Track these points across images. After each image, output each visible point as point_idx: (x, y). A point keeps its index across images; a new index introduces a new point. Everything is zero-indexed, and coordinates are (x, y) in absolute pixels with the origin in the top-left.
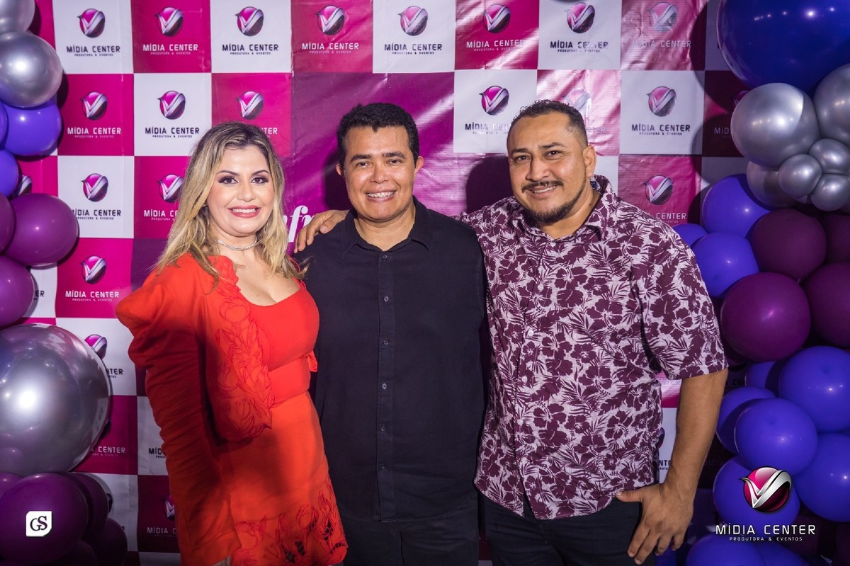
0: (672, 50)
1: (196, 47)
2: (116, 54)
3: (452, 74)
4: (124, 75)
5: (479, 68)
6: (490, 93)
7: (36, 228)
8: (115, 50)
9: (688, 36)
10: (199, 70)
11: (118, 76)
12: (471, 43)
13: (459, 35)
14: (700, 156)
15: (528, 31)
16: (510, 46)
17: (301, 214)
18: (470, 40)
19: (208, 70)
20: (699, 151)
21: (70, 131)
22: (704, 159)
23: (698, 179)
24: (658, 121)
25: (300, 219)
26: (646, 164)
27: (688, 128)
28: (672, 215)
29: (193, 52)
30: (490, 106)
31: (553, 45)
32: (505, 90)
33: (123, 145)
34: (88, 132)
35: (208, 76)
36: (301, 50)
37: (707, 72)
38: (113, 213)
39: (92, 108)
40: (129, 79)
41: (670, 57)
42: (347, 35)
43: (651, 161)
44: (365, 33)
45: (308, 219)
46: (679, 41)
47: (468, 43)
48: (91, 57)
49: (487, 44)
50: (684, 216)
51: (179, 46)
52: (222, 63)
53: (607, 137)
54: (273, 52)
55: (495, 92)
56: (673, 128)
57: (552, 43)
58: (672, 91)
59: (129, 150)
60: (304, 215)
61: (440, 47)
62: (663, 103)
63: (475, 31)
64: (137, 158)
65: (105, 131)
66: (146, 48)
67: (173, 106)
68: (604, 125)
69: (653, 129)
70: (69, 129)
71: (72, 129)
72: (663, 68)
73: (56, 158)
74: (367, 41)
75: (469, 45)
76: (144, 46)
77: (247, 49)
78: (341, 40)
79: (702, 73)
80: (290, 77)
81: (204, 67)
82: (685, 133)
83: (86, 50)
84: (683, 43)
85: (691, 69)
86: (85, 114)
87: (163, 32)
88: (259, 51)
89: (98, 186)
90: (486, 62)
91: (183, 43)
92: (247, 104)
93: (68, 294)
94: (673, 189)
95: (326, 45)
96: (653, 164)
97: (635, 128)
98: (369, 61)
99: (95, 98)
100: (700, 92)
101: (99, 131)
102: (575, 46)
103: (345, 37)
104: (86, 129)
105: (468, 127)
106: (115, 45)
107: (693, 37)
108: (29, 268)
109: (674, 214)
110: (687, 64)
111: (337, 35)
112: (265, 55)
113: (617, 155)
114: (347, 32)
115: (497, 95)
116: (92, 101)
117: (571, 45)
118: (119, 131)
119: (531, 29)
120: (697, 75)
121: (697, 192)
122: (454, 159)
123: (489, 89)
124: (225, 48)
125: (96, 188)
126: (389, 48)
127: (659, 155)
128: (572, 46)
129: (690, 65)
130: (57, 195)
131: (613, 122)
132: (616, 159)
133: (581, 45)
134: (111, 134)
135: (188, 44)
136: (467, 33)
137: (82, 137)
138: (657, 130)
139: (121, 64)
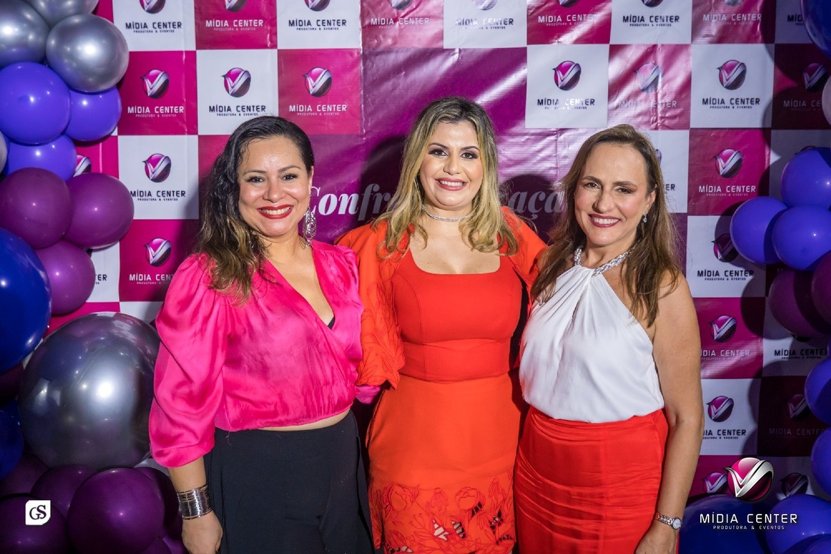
0: (743, 24)
1: (261, 22)
2: (177, 30)
3: (525, 49)
4: (186, 52)
5: (551, 43)
6: (563, 68)
7: (95, 209)
8: (177, 26)
9: (758, 9)
10: (265, 47)
11: (181, 53)
12: (543, 17)
13: (531, 9)
14: (769, 129)
15: (600, 6)
16: (582, 21)
17: (372, 192)
18: (541, 15)
19: (274, 46)
20: (769, 125)
21: (131, 110)
22: (773, 132)
23: (767, 153)
24: (727, 95)
25: (371, 197)
26: (717, 137)
27: (758, 101)
28: (742, 188)
29: (259, 28)
30: (562, 81)
31: (625, 19)
32: (578, 65)
33: (187, 124)
34: (149, 111)
35: (275, 51)
36: (370, 26)
37: (777, 46)
38: (177, 194)
39: (153, 86)
40: (191, 56)
41: (740, 30)
42: (418, 9)
43: (722, 135)
44: (435, 7)
45: (379, 197)
46: (749, 15)
47: (539, 17)
48: (151, 34)
49: (559, 19)
50: (753, 188)
51: (243, 22)
52: (289, 38)
53: (678, 111)
54: (342, 28)
55: (567, 67)
56: (743, 101)
57: (624, 17)
58: (743, 65)
59: (193, 130)
60: (375, 193)
61: (511, 22)
62: (733, 77)
63: (547, 6)
64: (201, 138)
65: (167, 109)
66: (209, 24)
67: (238, 82)
68: (675, 99)
69: (724, 103)
70: (129, 108)
71: (133, 108)
72: (733, 42)
73: (116, 138)
74: (437, 17)
75: (541, 20)
76: (207, 22)
77: (314, 24)
78: (411, 15)
79: (772, 46)
80: (358, 53)
81: (269, 44)
82: (755, 106)
83: (145, 26)
84: (754, 16)
85: (762, 43)
86: (146, 92)
87: (227, 7)
88: (326, 27)
89: (161, 167)
90: (559, 37)
91: (247, 18)
92: (315, 81)
93: (132, 278)
94: (743, 162)
95: (395, 20)
96: (723, 137)
97: (705, 102)
98: (440, 36)
99: (156, 76)
100: (770, 65)
101: (161, 110)
102: (647, 21)
103: (415, 12)
104: (148, 108)
105: (540, 103)
106: (177, 21)
107: (764, 11)
108: (90, 252)
109: (744, 187)
110: (757, 37)
111: (407, 10)
112: (333, 30)
113: (688, 129)
114: (416, 7)
115: (569, 70)
116: (153, 79)
117: (643, 19)
118: (182, 109)
119: (603, 4)
120: (768, 49)
121: (766, 166)
122: (526, 134)
123: (562, 64)
124: (291, 24)
125: (159, 168)
126: (460, 24)
127: (729, 129)
128: (643, 21)
129: (760, 37)
130: (117, 176)
131: (683, 96)
132: (686, 133)
133: (653, 19)
134: (174, 113)
135: (253, 19)
136: (538, 8)
137: (143, 116)
138: (727, 103)
139: (183, 40)
